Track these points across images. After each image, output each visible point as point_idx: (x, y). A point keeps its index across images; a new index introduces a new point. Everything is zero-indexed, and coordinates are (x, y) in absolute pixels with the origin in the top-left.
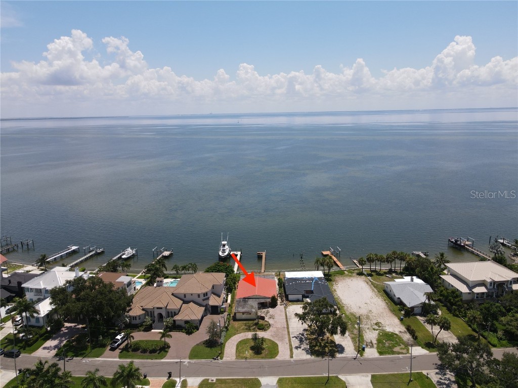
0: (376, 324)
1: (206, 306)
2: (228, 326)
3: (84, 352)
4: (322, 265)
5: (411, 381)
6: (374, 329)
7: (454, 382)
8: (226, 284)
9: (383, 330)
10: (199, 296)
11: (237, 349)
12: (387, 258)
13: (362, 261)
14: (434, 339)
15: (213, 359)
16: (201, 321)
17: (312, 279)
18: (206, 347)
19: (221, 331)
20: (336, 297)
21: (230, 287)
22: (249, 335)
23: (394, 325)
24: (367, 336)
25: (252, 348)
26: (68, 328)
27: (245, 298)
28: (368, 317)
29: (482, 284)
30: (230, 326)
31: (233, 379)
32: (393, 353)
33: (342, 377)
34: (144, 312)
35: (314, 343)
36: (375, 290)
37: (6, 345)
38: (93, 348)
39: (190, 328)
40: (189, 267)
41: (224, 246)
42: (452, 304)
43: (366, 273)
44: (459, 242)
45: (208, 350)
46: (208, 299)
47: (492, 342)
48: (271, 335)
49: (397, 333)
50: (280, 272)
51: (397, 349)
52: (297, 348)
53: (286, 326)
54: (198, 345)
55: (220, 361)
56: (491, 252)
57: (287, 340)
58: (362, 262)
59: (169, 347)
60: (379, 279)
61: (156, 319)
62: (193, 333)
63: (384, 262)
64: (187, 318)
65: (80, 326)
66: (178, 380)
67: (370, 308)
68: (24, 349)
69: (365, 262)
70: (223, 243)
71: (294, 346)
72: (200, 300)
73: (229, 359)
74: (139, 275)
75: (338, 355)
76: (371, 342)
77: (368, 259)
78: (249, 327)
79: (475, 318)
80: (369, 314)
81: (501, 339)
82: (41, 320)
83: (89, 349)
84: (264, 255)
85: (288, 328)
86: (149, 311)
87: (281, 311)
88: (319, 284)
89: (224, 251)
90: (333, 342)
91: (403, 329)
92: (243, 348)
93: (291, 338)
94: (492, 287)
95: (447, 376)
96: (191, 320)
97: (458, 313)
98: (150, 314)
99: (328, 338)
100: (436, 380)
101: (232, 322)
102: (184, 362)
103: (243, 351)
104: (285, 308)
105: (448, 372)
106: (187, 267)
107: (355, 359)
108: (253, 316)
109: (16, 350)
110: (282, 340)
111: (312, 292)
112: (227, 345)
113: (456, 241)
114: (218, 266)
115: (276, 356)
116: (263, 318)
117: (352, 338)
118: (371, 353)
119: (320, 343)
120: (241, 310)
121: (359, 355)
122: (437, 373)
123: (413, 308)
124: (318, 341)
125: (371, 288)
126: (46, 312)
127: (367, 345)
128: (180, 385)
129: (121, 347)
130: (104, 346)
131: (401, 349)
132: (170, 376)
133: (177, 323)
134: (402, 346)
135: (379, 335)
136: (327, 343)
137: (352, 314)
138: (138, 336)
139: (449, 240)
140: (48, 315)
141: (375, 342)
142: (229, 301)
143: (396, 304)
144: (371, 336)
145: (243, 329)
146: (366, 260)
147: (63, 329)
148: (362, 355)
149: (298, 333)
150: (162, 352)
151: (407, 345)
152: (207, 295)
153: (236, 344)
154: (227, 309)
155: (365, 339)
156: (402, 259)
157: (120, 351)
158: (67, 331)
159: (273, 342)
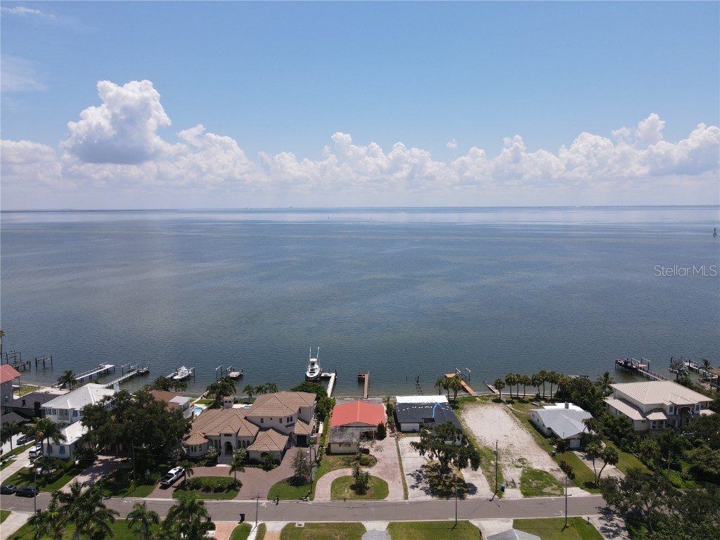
0: (520, 460)
1: (290, 435)
2: (320, 459)
3: (126, 489)
4: (446, 387)
5: (566, 527)
6: (517, 467)
7: (624, 529)
8: (317, 410)
9: (529, 468)
10: (281, 420)
11: (332, 488)
12: (533, 380)
13: (500, 383)
14: (597, 477)
15: (301, 499)
16: (283, 453)
17: (432, 405)
18: (291, 485)
19: (312, 467)
20: (465, 427)
21: (322, 413)
22: (349, 472)
23: (543, 461)
24: (507, 475)
25: (353, 487)
26: (102, 461)
27: (342, 427)
28: (508, 452)
29: (660, 408)
30: (323, 461)
31: (327, 523)
32: (542, 494)
33: (475, 522)
34: (206, 441)
35: (436, 481)
36: (518, 420)
37: (18, 481)
38: (138, 485)
39: (269, 462)
40: (267, 389)
41: (313, 364)
42: (620, 436)
43: (505, 400)
44: (629, 364)
45: (293, 489)
46: (293, 425)
47: (674, 482)
48: (379, 473)
49: (547, 470)
50: (389, 398)
51: (546, 490)
52: (413, 487)
53: (398, 462)
54: (279, 483)
55: (310, 503)
56: (672, 372)
57: (400, 478)
58: (499, 386)
59: (240, 485)
60: (523, 408)
61: (223, 450)
62: (273, 468)
63: (529, 384)
64: (265, 449)
65: (119, 460)
66: (253, 524)
67: (511, 441)
68: (43, 487)
69: (504, 384)
70: (312, 360)
71: (408, 485)
72: (282, 426)
73: (322, 500)
74: (198, 400)
75: (469, 497)
76: (513, 482)
77: (507, 380)
78: (349, 462)
79: (650, 449)
80: (510, 449)
81: (687, 479)
82: (67, 450)
83: (132, 486)
84: (366, 377)
85: (401, 464)
86: (213, 439)
87: (391, 444)
88: (442, 410)
89: (313, 371)
90: (461, 480)
91: (556, 466)
92: (341, 487)
93: (406, 476)
94: (673, 413)
95: (615, 522)
96: (271, 452)
97: (628, 447)
98: (214, 443)
99: (455, 475)
100: (600, 526)
101: (324, 456)
102: (261, 503)
103: (341, 491)
104: (397, 440)
105: (615, 517)
106: (264, 389)
107: (491, 501)
108: (353, 449)
109: (32, 486)
110: (393, 477)
111: (432, 420)
112: (318, 483)
113: (626, 363)
114: (307, 386)
115: (386, 496)
116: (367, 451)
117: (488, 477)
118: (513, 494)
119: (444, 482)
120: (337, 440)
121: (496, 496)
122: (600, 518)
123: (568, 440)
124: (441, 479)
125: (512, 417)
126: (75, 440)
127: (507, 485)
128: (256, 530)
129: (176, 484)
130: (152, 483)
131: (552, 490)
132: (243, 520)
133: (252, 456)
134: (555, 486)
135: (524, 473)
136: (454, 481)
137: (486, 448)
138: (200, 472)
139: (617, 362)
140: (76, 444)
141: (517, 481)
142: (321, 431)
143: (545, 436)
144: (512, 474)
145: (340, 465)
146: (504, 381)
147: (97, 462)
148: (500, 497)
149: (415, 470)
150: (232, 491)
151: (561, 486)
152: (292, 420)
153: (331, 482)
154: (319, 441)
155: (504, 478)
156: (553, 381)
157: (174, 489)
158: (101, 465)
159: (381, 480)
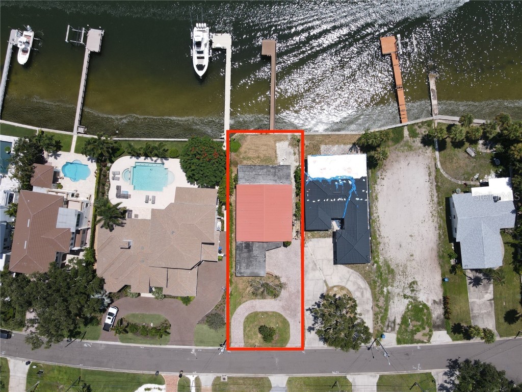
0: (411, 285)
5: (415, 384)
6: (405, 297)
9: (415, 299)
11: (244, 331)
15: (221, 345)
23: (431, 287)
24: (393, 312)
31: (244, 378)
32: (413, 341)
33: (350, 377)
45: (213, 331)
48: (283, 307)
49: (429, 304)
51: (418, 336)
52: (310, 329)
54: (200, 322)
55: (228, 350)
59: (169, 327)
60: (452, 161)
66: (191, 378)
71: (306, 327)
76: (394, 322)
88: (355, 203)
91: (440, 296)
92: (251, 329)
101: (234, 277)
102: (191, 350)
103: (251, 335)
107: (369, 349)
110: (294, 315)
112: (233, 321)
115: (287, 343)
118: (389, 340)
127: (388, 327)
128: (194, 385)
131: (424, 335)
134: (427, 330)
135: (408, 308)
141: (398, 321)
149: (314, 303)
150: (164, 334)
153: (242, 321)
155: (389, 316)
159: (285, 319)
